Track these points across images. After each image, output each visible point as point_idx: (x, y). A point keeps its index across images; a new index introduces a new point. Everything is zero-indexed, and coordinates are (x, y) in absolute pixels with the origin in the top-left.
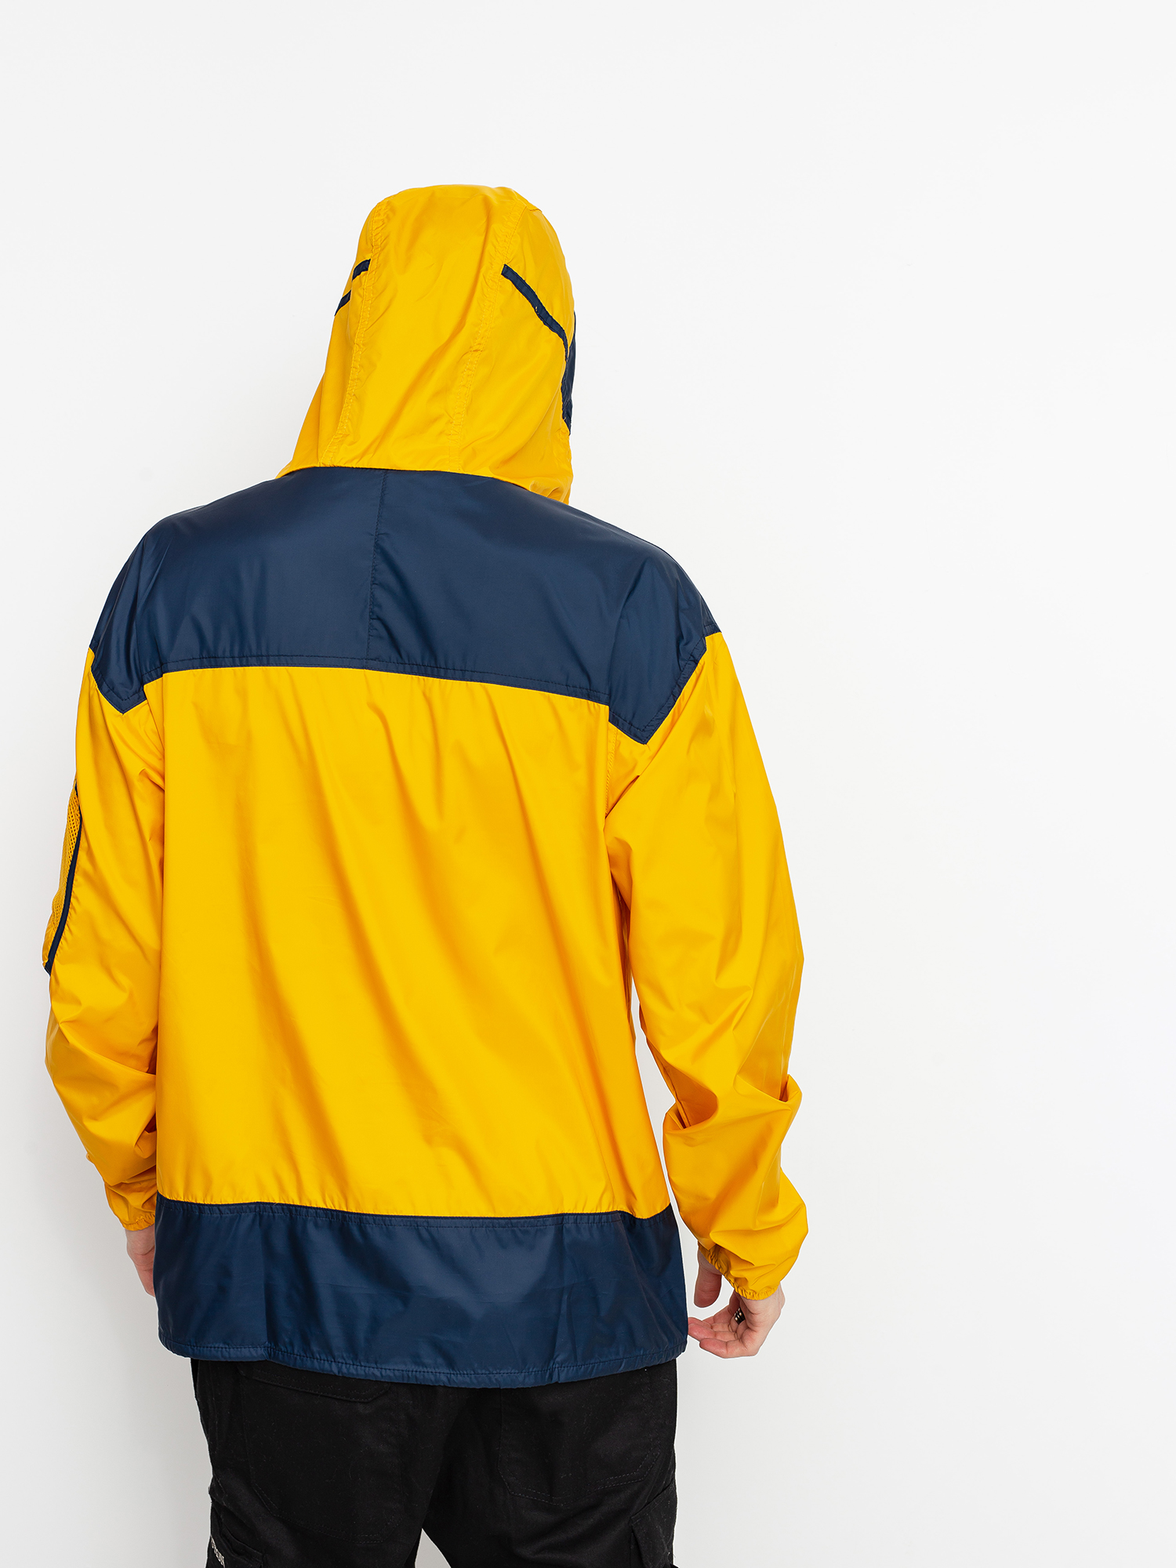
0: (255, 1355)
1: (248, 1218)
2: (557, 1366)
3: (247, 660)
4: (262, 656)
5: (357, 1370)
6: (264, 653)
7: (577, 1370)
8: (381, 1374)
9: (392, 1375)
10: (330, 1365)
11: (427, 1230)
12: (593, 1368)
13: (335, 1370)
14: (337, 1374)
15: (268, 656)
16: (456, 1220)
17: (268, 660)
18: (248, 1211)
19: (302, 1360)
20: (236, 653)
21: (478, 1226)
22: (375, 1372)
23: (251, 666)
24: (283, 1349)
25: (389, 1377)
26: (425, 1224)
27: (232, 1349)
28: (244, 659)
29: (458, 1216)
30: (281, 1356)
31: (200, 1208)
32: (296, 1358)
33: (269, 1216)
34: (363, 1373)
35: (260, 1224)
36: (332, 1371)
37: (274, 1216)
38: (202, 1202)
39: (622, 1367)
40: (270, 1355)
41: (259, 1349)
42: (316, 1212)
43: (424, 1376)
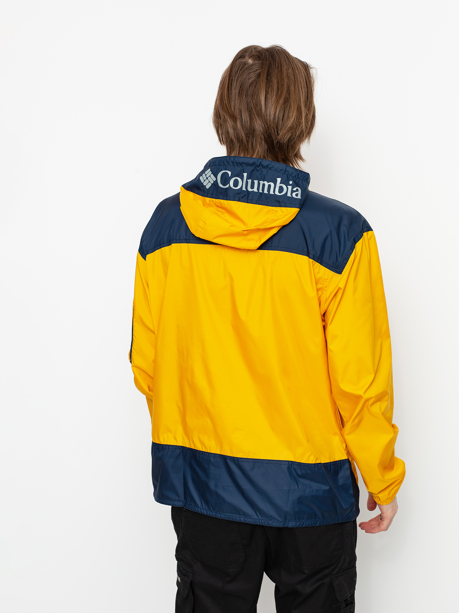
0: (179, 504)
1: (178, 451)
2: (287, 521)
3: (182, 241)
4: (187, 239)
5: (212, 513)
6: (188, 238)
7: (296, 523)
8: (221, 516)
9: (224, 516)
10: (204, 510)
11: (237, 462)
12: (303, 523)
13: (205, 513)
14: (206, 514)
15: (189, 240)
16: (248, 460)
17: (189, 241)
18: (178, 449)
19: (194, 508)
20: (177, 238)
21: (257, 462)
22: (219, 516)
23: (183, 243)
24: (188, 503)
25: (223, 517)
26: (237, 460)
27: (171, 501)
28: (180, 241)
29: (249, 458)
30: (187, 506)
31: (162, 446)
32: (192, 507)
33: (185, 451)
34: (214, 515)
35: (183, 455)
36: (204, 513)
37: (187, 452)
38: (163, 444)
39: (318, 524)
40: (184, 505)
41: (181, 502)
42: (200, 452)
43: (235, 518)
